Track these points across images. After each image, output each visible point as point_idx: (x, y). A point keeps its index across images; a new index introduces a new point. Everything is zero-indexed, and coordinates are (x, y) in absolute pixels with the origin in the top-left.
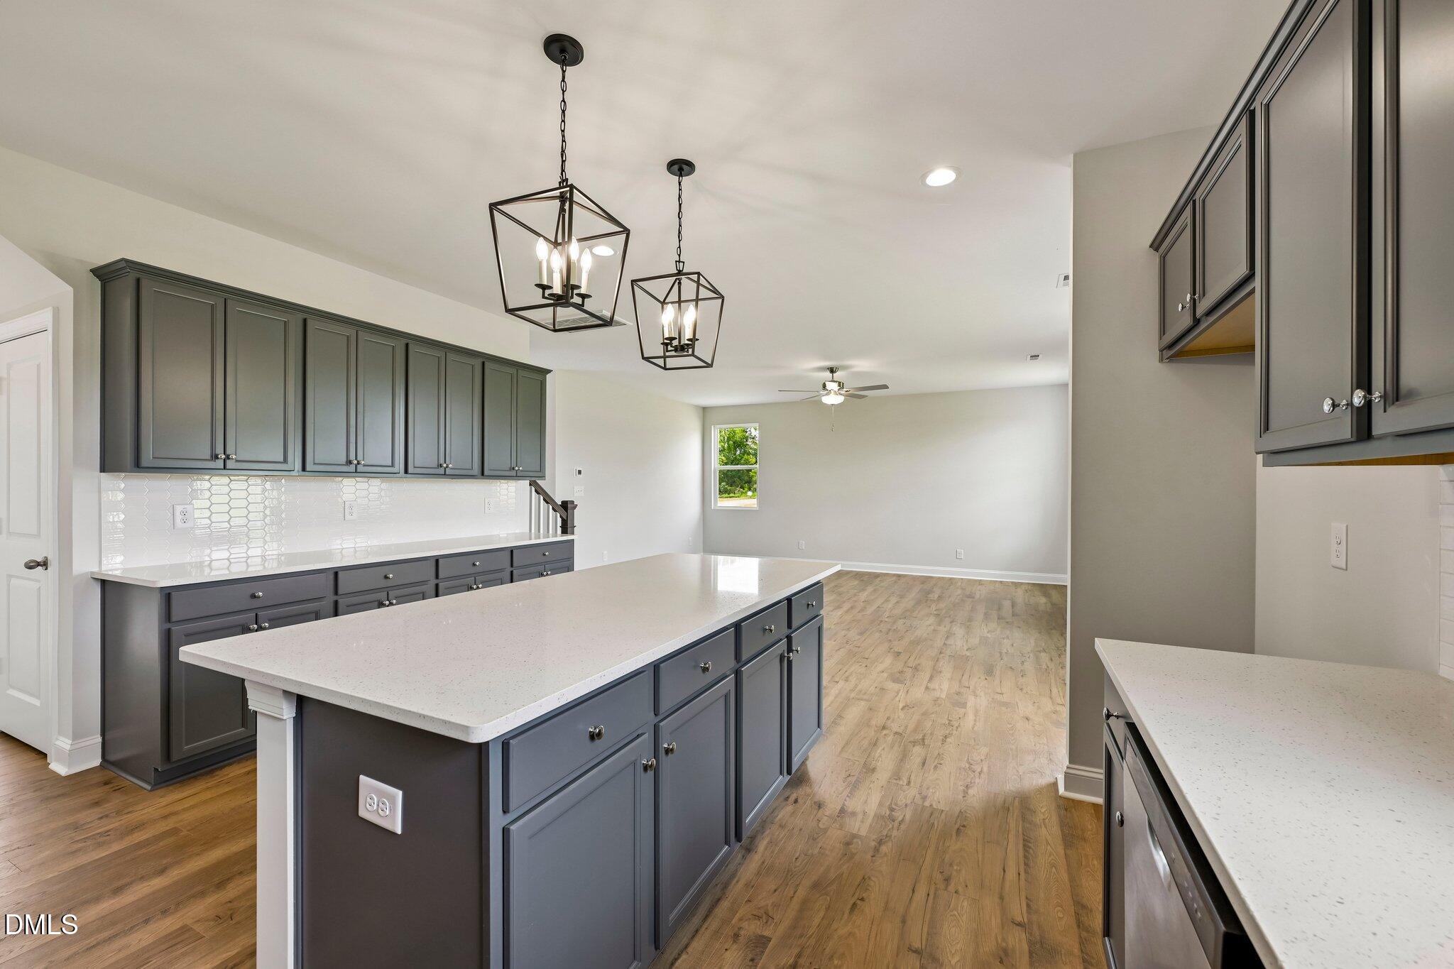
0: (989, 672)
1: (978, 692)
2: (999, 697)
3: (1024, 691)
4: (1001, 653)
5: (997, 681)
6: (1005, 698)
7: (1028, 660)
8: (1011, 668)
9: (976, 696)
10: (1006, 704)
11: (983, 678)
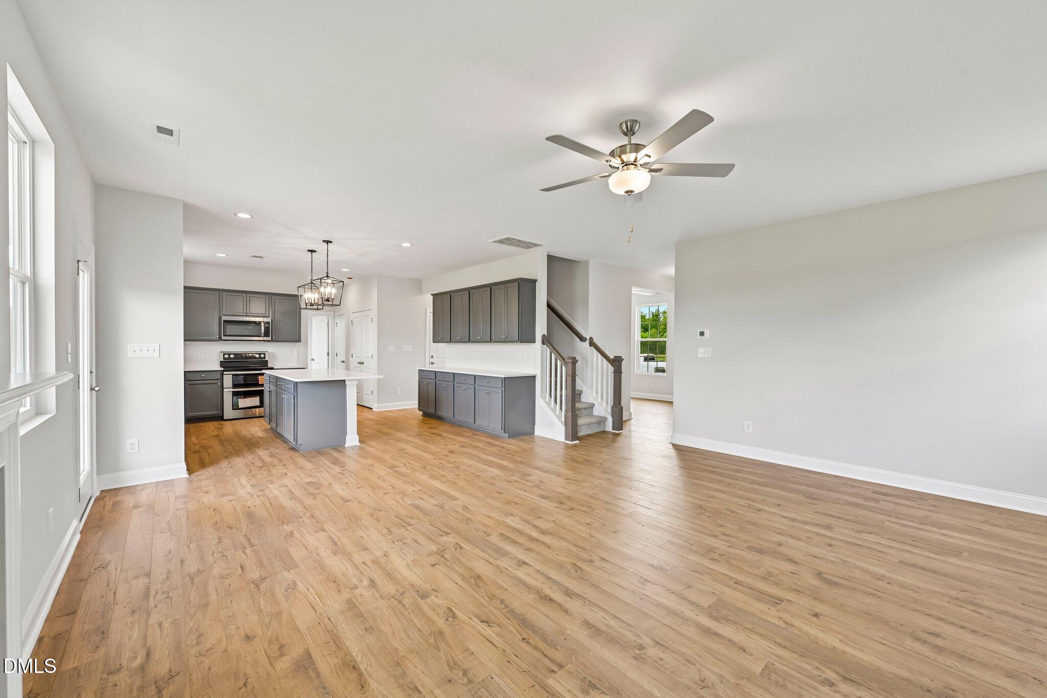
0: (250, 516)
1: (249, 496)
2: (232, 498)
3: (212, 509)
4: (252, 545)
5: (238, 509)
6: (226, 499)
7: (214, 548)
8: (231, 528)
9: (248, 493)
10: (223, 495)
11: (253, 508)
